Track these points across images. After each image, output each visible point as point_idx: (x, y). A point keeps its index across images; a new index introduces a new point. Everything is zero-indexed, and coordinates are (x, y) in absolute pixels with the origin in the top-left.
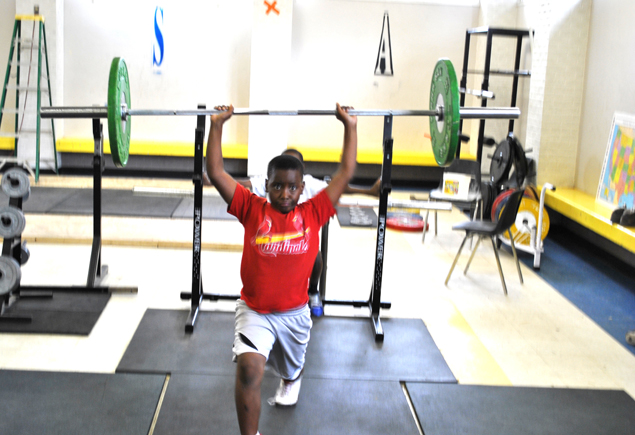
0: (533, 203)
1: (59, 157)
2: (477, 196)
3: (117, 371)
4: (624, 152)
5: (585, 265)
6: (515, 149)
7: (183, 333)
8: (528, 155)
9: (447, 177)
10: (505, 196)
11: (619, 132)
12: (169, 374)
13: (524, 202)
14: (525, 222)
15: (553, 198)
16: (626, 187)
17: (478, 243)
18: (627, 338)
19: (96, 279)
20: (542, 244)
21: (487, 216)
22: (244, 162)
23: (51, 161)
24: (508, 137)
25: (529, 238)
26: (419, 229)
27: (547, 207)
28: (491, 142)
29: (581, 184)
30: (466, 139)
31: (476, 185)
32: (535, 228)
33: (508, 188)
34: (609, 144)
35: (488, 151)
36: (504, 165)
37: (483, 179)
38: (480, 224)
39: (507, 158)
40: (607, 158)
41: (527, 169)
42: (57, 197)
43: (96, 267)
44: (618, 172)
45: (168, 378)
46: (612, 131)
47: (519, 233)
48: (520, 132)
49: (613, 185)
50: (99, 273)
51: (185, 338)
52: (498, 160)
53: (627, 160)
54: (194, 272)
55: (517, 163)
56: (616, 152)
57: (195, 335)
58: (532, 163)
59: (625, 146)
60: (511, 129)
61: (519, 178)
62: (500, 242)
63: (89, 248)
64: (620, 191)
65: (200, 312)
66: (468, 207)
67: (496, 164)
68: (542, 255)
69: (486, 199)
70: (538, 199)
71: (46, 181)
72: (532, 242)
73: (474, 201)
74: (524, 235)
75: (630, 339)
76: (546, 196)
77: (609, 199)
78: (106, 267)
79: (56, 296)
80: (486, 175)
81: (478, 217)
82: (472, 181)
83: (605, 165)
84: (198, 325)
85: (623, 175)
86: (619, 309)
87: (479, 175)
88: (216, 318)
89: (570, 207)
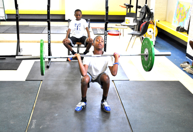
0: (153, 25)
1: (6, 16)
2: (136, 24)
3: (26, 80)
4: (180, 9)
5: (168, 44)
6: (147, 9)
7: (46, 68)
8: (151, 11)
9: (126, 18)
10: (144, 24)
11: (179, 3)
12: (42, 81)
13: (150, 25)
14: (150, 31)
15: (159, 24)
16: (181, 19)
17: (136, 38)
18: (180, 65)
19: (19, 53)
20: (155, 38)
21: (139, 30)
22: (64, 15)
23: (4, 17)
24: (145, 5)
25: (151, 36)
26: (118, 35)
27: (157, 27)
28: (140, 7)
29: (167, 20)
30: (132, 6)
31: (135, 21)
32: (153, 33)
33: (145, 21)
34: (176, 7)
35: (139, 10)
36: (144, 14)
37: (137, 19)
38: (136, 33)
39: (144, 12)
40: (175, 11)
41: (151, 15)
42: (6, 28)
43: (18, 49)
44: (179, 15)
45: (42, 82)
46: (177, 3)
47: (149, 35)
48: (149, 4)
49: (177, 19)
50: (19, 51)
51: (46, 70)
52: (142, 13)
53: (181, 12)
54: (49, 50)
55: (148, 13)
56: (178, 9)
57: (49, 69)
58: (153, 13)
59: (181, 7)
60: (146, 3)
61: (149, 18)
62: (143, 38)
63: (16, 43)
64: (179, 21)
65: (51, 62)
66: (133, 27)
67: (141, 14)
68: (155, 42)
69: (138, 25)
70: (154, 25)
71: (3, 23)
72: (152, 37)
73: (135, 25)
74: (150, 35)
75: (181, 66)
76: (157, 23)
77: (176, 23)
78: (21, 49)
79: (6, 58)
80: (138, 18)
81: (136, 31)
82: (134, 19)
83: (175, 13)
84: (50, 66)
85: (180, 16)
86: (178, 57)
87: (136, 17)
88: (56, 63)
89: (164, 26)
